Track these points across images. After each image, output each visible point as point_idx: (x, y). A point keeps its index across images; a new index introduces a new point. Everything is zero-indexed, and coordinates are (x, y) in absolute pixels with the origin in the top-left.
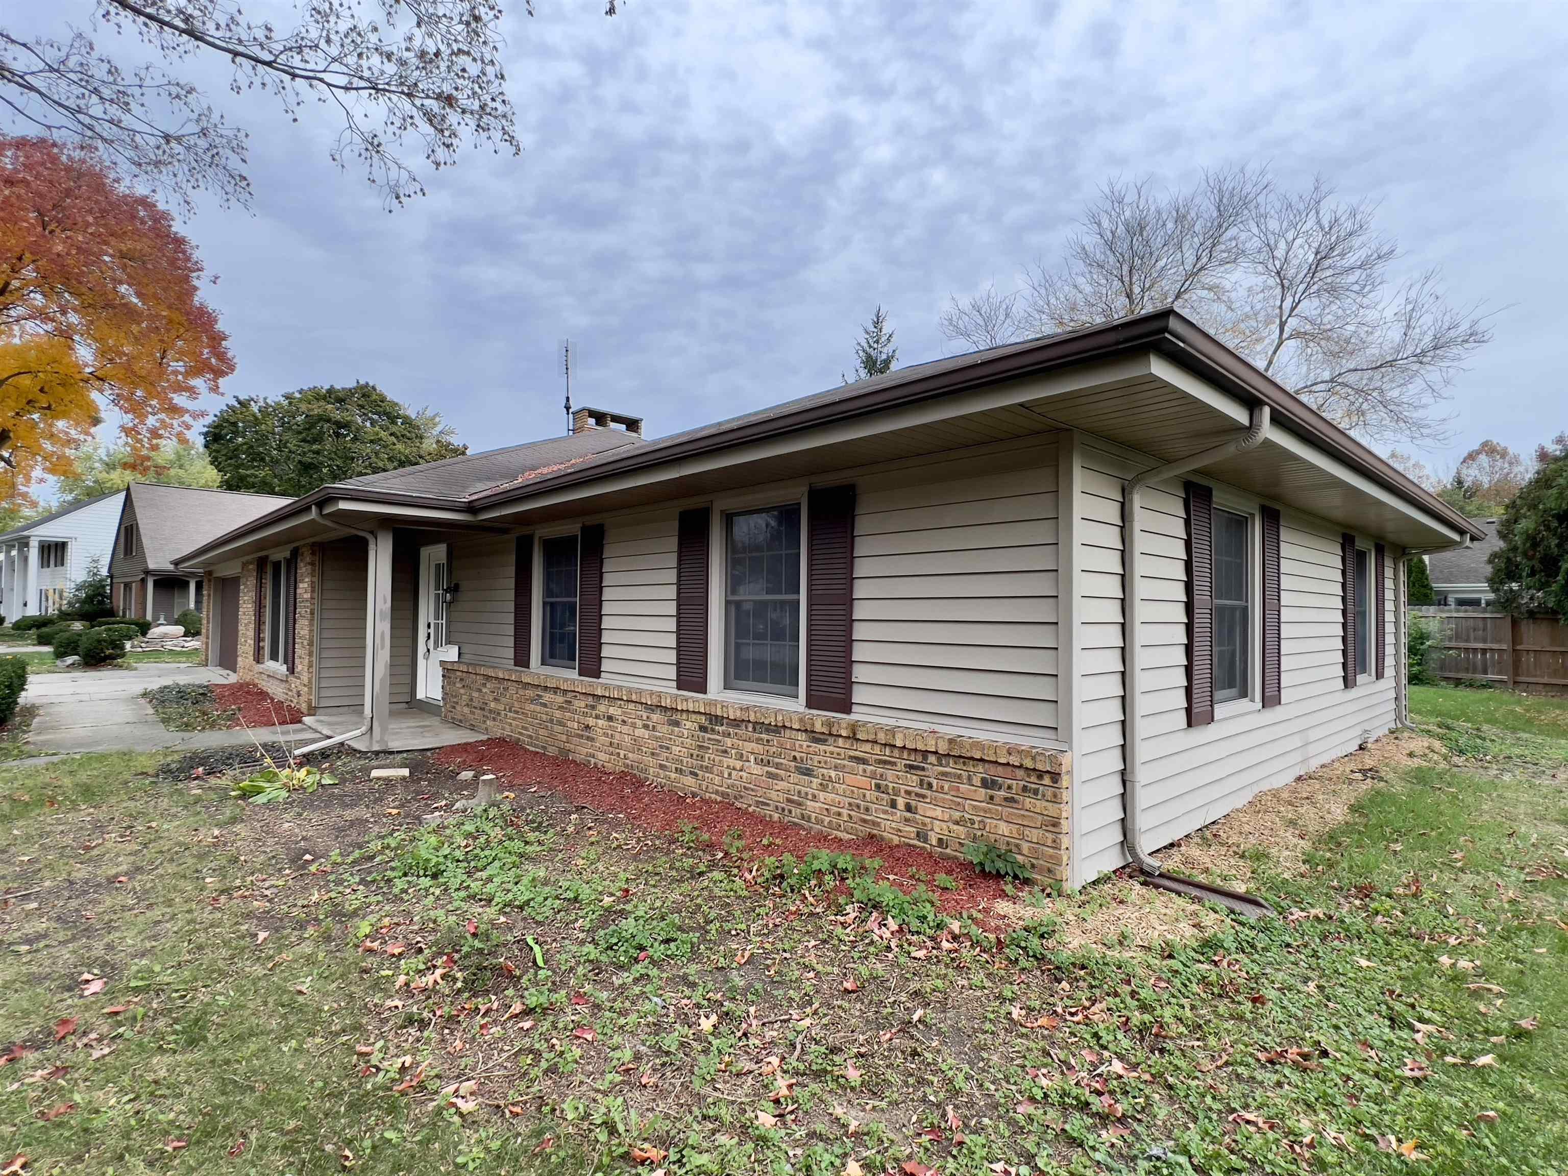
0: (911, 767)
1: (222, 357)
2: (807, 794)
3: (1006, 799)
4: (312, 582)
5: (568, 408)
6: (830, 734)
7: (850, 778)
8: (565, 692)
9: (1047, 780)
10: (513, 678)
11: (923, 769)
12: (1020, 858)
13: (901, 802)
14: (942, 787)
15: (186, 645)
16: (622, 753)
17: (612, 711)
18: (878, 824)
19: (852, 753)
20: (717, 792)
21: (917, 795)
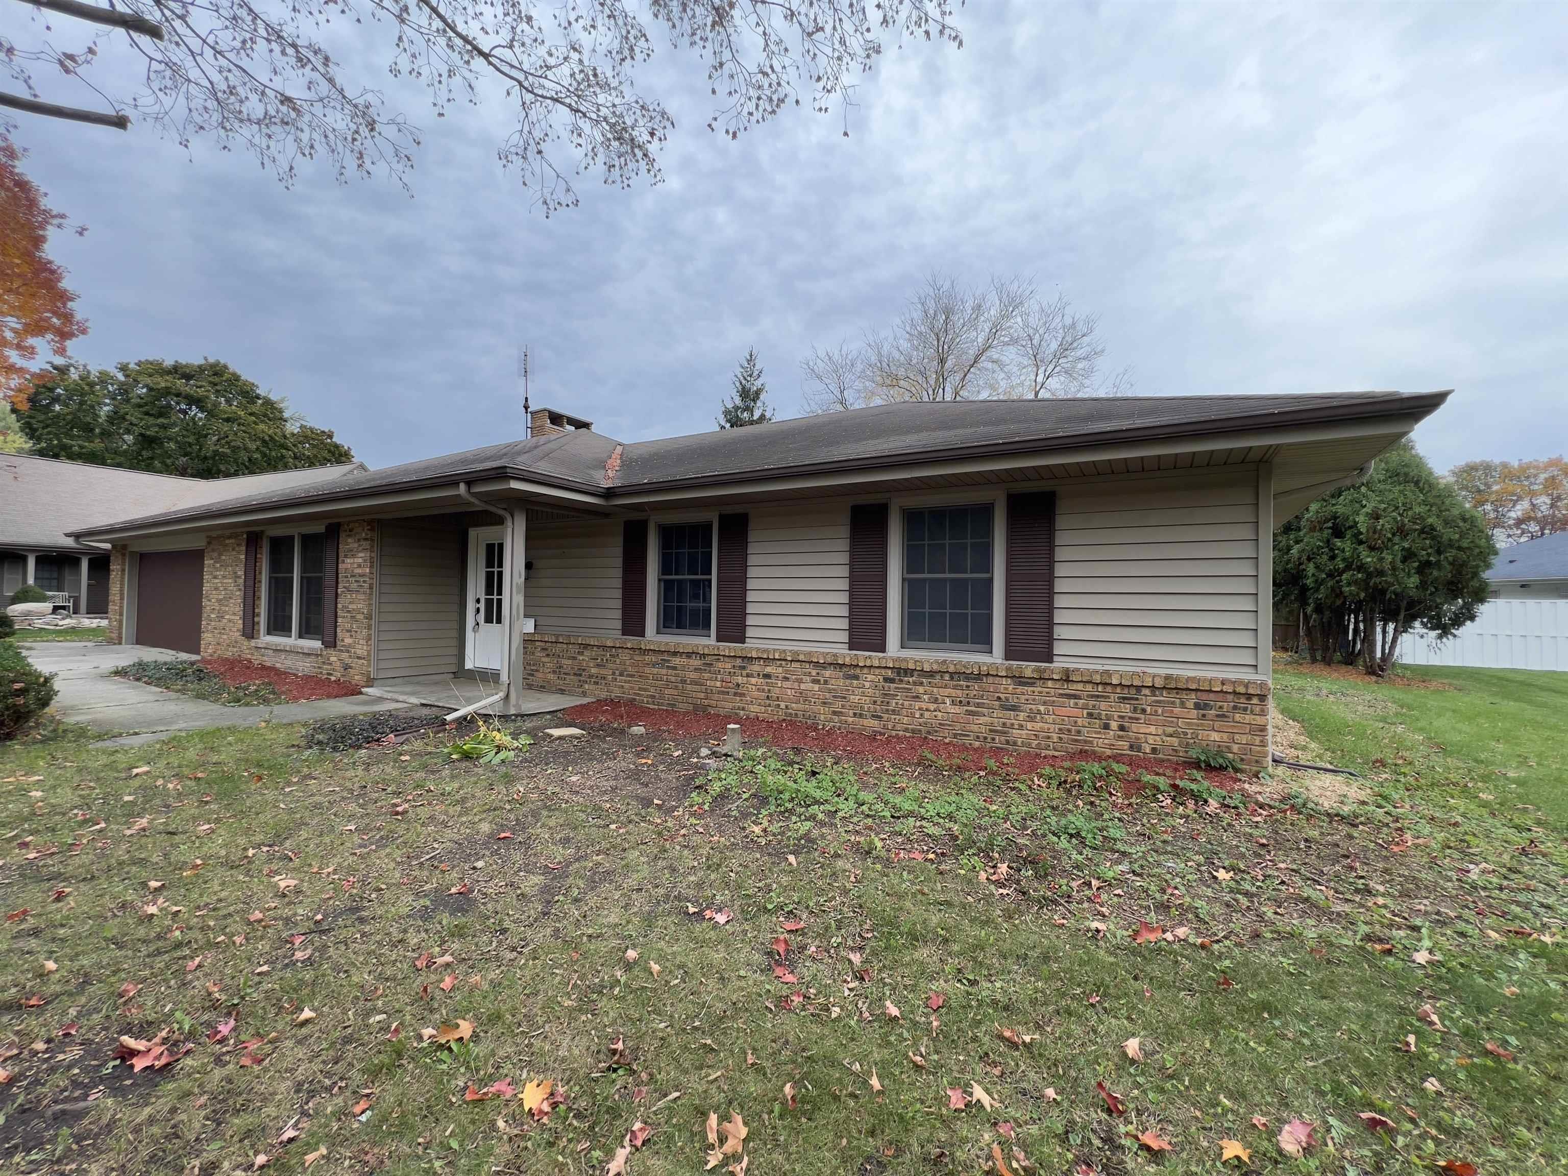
0: (1124, 698)
1: (67, 317)
2: (1013, 724)
3: (1217, 716)
4: (371, 558)
5: (526, 408)
6: (1041, 679)
7: (1059, 711)
8: (704, 656)
9: (1255, 701)
10: (629, 645)
11: (1137, 699)
12: (1230, 756)
13: (1114, 725)
14: (1156, 711)
15: (61, 623)
16: (783, 705)
17: (768, 670)
18: (1091, 742)
19: (1061, 691)
20: (906, 730)
21: (1130, 718)
